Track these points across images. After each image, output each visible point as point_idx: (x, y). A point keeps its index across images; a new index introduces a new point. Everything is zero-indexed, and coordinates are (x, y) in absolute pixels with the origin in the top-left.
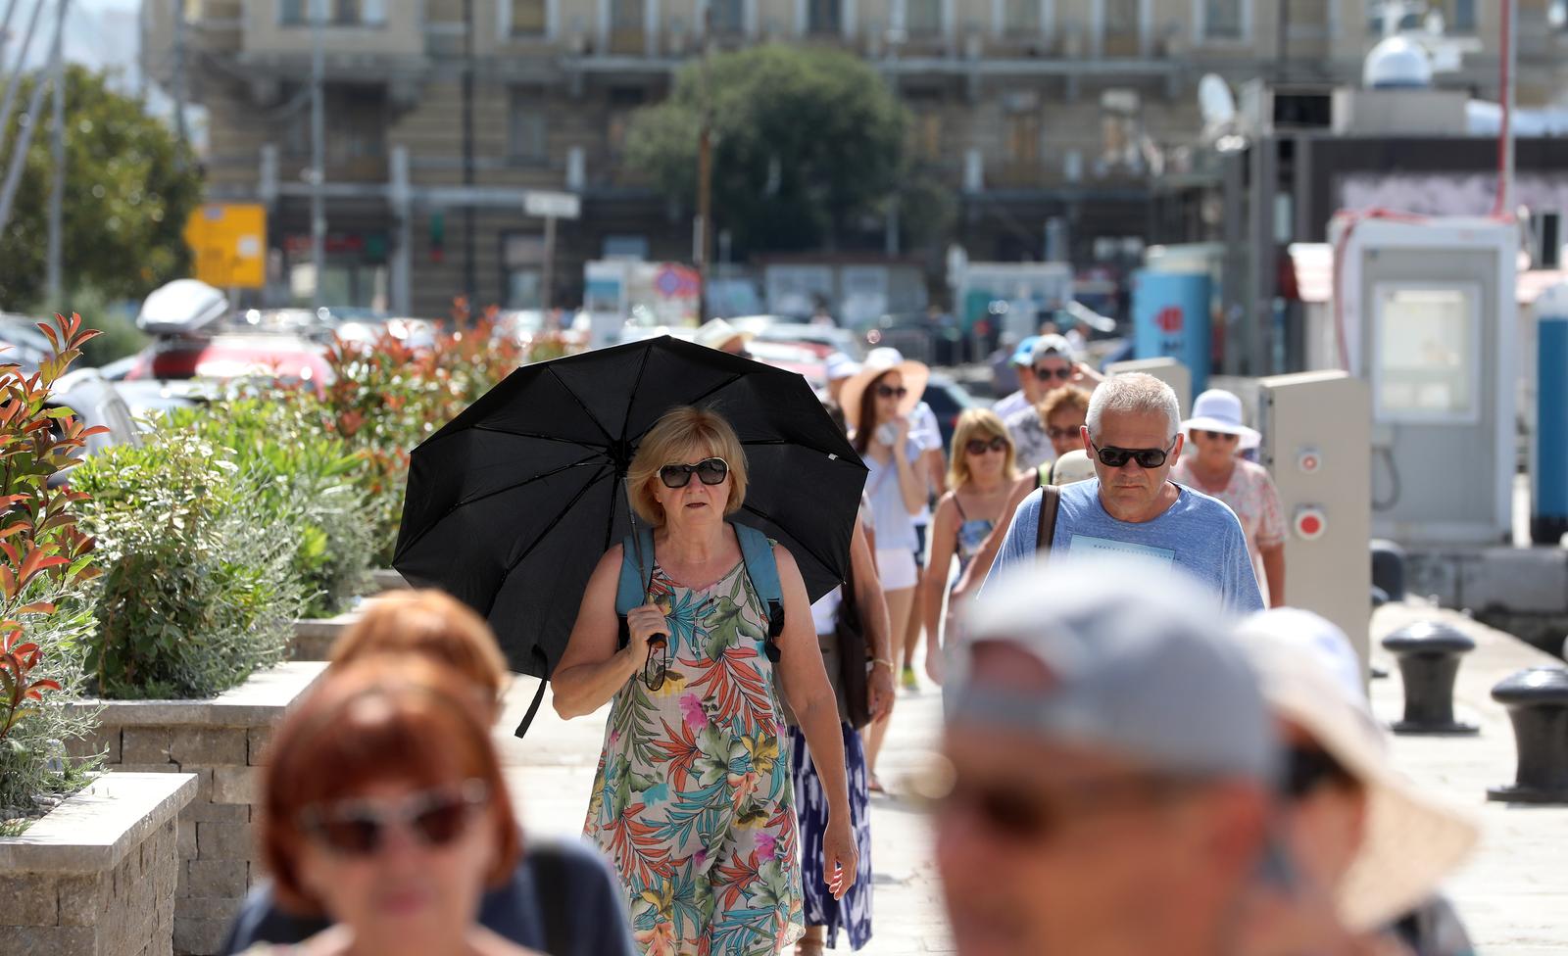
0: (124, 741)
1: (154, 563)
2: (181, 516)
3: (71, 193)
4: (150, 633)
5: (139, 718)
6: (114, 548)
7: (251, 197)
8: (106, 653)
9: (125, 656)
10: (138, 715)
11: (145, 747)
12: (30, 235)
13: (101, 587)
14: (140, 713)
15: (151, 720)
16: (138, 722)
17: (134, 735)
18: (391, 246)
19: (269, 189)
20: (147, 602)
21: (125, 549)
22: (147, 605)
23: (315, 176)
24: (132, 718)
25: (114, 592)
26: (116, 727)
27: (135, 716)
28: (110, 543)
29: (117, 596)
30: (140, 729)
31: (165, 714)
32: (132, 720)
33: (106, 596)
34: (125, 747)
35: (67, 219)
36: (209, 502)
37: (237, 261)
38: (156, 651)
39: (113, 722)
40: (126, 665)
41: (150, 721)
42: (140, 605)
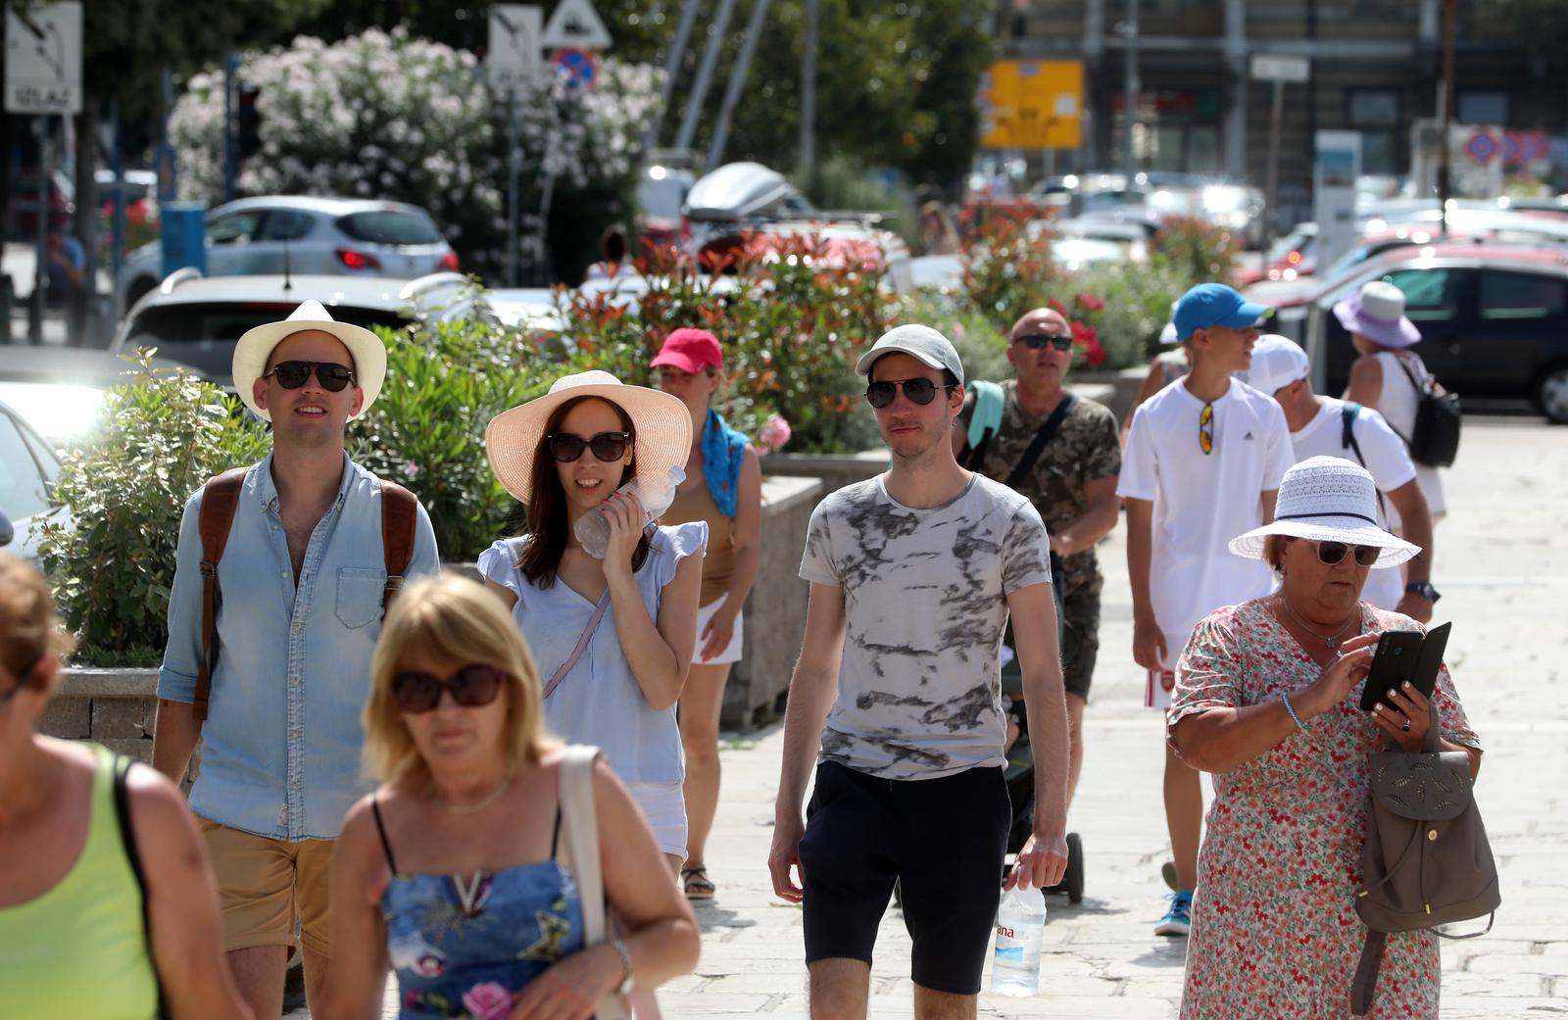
0: (94, 714)
1: (142, 518)
2: (166, 466)
3: (829, 52)
4: (134, 594)
5: (108, 689)
6: (97, 500)
7: (1073, 53)
8: (91, 614)
9: (112, 619)
10: (107, 685)
11: (116, 720)
12: (781, 98)
13: (83, 543)
14: (110, 683)
15: (122, 690)
16: (107, 692)
17: (104, 707)
18: (1226, 105)
19: (1093, 43)
20: (134, 559)
21: (109, 503)
22: (135, 563)
23: (1130, 29)
24: (101, 688)
25: (99, 547)
26: (85, 697)
27: (104, 686)
28: (91, 494)
29: (102, 552)
30: (110, 700)
31: (137, 684)
32: (100, 691)
33: (90, 552)
34: (95, 721)
35: (822, 80)
36: (200, 449)
37: (1053, 121)
38: (144, 613)
39: (80, 692)
40: (115, 628)
41: (120, 693)
42: (127, 561)
